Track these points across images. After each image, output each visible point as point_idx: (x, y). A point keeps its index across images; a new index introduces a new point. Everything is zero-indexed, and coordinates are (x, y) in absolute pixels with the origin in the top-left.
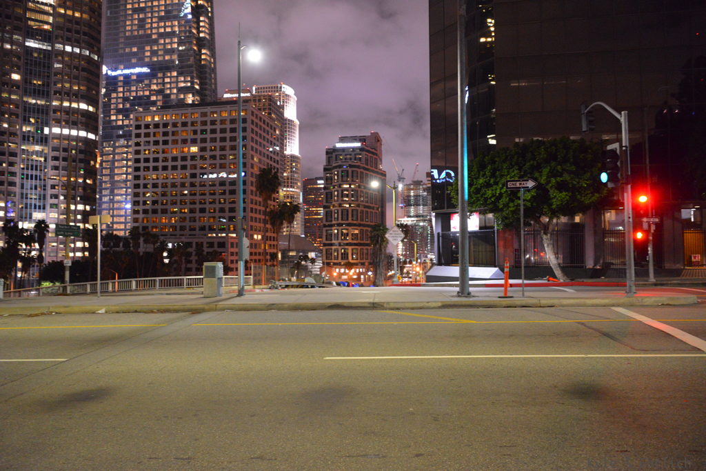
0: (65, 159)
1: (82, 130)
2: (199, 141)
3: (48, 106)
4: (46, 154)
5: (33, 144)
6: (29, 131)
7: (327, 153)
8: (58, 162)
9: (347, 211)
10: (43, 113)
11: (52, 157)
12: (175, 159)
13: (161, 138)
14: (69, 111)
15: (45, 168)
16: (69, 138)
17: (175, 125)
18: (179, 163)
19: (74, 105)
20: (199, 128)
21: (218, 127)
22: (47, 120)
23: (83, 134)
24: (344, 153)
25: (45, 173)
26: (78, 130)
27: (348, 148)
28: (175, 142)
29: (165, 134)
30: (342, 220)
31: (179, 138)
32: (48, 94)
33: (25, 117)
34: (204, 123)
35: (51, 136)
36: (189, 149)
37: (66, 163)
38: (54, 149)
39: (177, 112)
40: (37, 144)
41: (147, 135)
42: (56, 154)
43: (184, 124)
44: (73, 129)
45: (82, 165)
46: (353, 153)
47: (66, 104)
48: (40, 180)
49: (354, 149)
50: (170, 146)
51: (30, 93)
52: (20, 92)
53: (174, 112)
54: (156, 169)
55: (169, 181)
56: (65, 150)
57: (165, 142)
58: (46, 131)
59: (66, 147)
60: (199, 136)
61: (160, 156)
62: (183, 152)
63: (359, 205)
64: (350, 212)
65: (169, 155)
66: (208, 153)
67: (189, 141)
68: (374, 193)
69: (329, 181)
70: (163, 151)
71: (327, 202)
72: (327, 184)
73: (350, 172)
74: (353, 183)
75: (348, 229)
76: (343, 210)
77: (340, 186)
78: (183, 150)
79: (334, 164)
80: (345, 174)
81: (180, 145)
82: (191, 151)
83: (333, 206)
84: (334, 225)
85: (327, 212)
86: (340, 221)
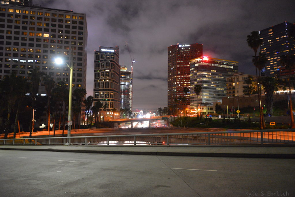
2: (50, 30)
7: (95, 53)
9: (109, 83)
12: (31, 39)
13: (21, 25)
17: (31, 18)
18: (35, 43)
20: (50, 22)
21: (64, 24)
24: (105, 54)
27: (108, 52)
28: (32, 29)
29: (24, 22)
30: (106, 87)
31: (35, 27)
34: (54, 20)
36: (43, 35)
39: (34, 10)
41: (10, 21)
43: (39, 18)
46: (110, 55)
49: (110, 53)
50: (28, 31)
53: (32, 10)
54: (16, 44)
55: (27, 53)
57: (25, 28)
60: (50, 28)
61: (20, 36)
62: (38, 36)
63: (113, 81)
64: (110, 83)
65: (27, 37)
66: (56, 39)
67: (43, 30)
68: (118, 75)
69: (97, 68)
70: (23, 33)
71: (96, 78)
72: (96, 69)
73: (110, 64)
74: (111, 69)
75: (108, 92)
76: (106, 82)
77: (105, 71)
78: (38, 35)
79: (101, 59)
80: (108, 64)
81: (35, 31)
82: (44, 36)
83: (100, 80)
84: (101, 90)
85: (95, 83)
86: (104, 88)
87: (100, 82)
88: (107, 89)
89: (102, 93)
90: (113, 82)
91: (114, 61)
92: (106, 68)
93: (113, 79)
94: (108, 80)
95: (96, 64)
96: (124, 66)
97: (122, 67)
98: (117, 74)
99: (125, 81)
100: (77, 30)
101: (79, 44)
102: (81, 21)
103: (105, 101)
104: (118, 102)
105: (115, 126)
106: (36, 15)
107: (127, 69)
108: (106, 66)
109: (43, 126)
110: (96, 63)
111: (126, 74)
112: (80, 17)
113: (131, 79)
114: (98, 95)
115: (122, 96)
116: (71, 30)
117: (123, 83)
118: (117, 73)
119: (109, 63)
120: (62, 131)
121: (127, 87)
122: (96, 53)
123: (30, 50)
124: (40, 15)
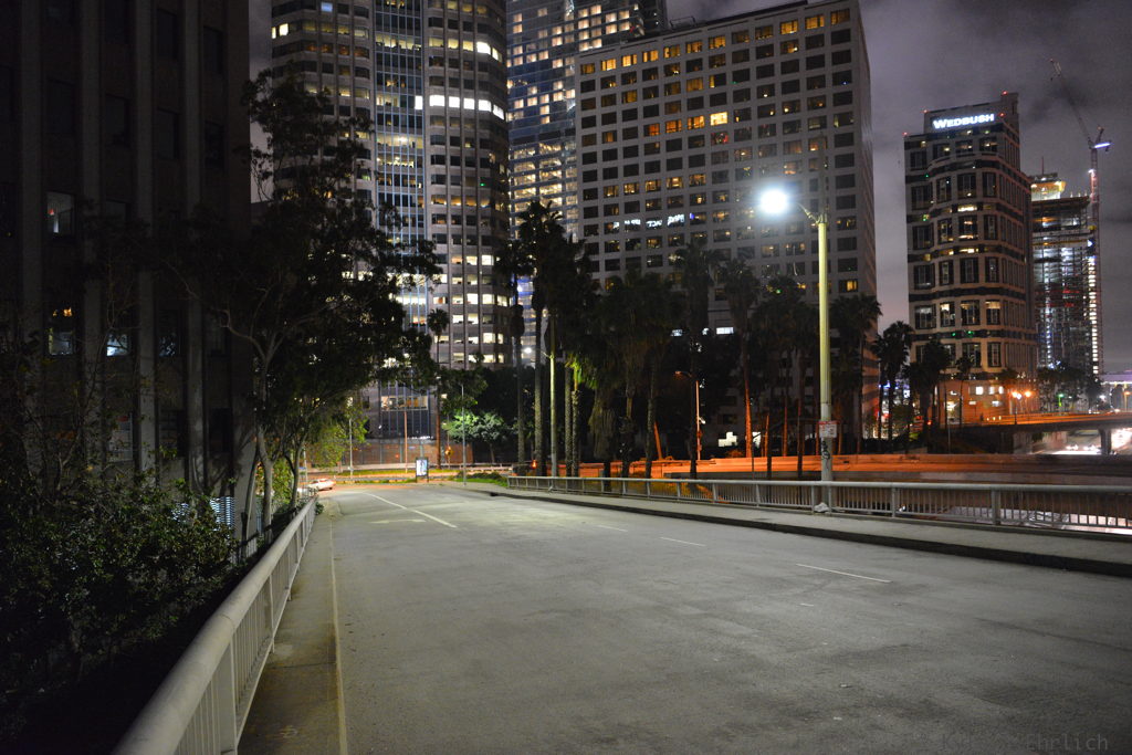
0: (455, 161)
1: (485, 98)
2: (730, 97)
3: (418, 53)
4: (420, 151)
5: (396, 131)
6: (388, 105)
7: (908, 145)
8: (443, 167)
9: (976, 260)
10: (411, 67)
11: (432, 156)
12: (674, 145)
13: (640, 104)
14: (458, 59)
15: (420, 180)
16: (458, 116)
17: (668, 71)
18: (685, 154)
19: (468, 46)
20: (729, 69)
21: (777, 60)
22: (419, 80)
23: (485, 105)
24: (953, 141)
25: (421, 191)
26: (477, 99)
27: (964, 128)
28: (672, 107)
29: (649, 93)
30: (963, 281)
31: (683, 97)
32: (418, 29)
33: (380, 76)
34: (741, 56)
35: (428, 114)
36: (707, 120)
37: (458, 168)
38: (436, 140)
39: (674, 41)
40: (404, 132)
41: (609, 100)
42: (438, 149)
43: (693, 65)
44: (468, 97)
45: (487, 171)
46: (976, 140)
47: (453, 45)
48: (413, 205)
49: (976, 129)
50: (662, 117)
51: (387, 25)
52: (369, 23)
53: (667, 42)
54: (631, 171)
55: (664, 194)
56: (455, 141)
57: (651, 111)
58: (419, 103)
59: (457, 134)
60: (731, 87)
61: (640, 141)
62: (693, 127)
63: (998, 249)
64: (982, 263)
65: (660, 138)
66: (754, 123)
67: (707, 102)
68: (1018, 223)
69: (920, 204)
70: (647, 132)
71: (915, 248)
72: (914, 209)
73: (979, 177)
74: (985, 200)
75: (978, 301)
76: (965, 260)
77: (955, 210)
78: (693, 122)
79: (934, 165)
80: (967, 182)
81: (684, 112)
82: (712, 124)
83: (935, 255)
84: (941, 294)
85: (916, 269)
86: (957, 284)
87: (936, 261)
88: (969, 286)
89: (946, 307)
90: (997, 255)
91: (994, 164)
92: (960, 198)
93: (996, 243)
94: (971, 251)
95: (913, 190)
96: (1047, 176)
97: (1039, 182)
98: (1015, 216)
99: (1057, 244)
100: (829, 70)
101: (837, 124)
102: (838, 28)
103: (965, 340)
104: (1027, 342)
105: (1015, 444)
106: (682, 57)
107: (1066, 188)
108: (960, 189)
109: (730, 439)
110: (914, 184)
111: (1062, 209)
112: (836, 12)
113: (1090, 227)
114: (929, 317)
115: (1048, 312)
116: (803, 75)
117: (1046, 255)
118: (1016, 210)
119: (973, 176)
120: (797, 458)
121: (1071, 269)
122: (910, 144)
123: (671, 182)
124: (693, 51)
